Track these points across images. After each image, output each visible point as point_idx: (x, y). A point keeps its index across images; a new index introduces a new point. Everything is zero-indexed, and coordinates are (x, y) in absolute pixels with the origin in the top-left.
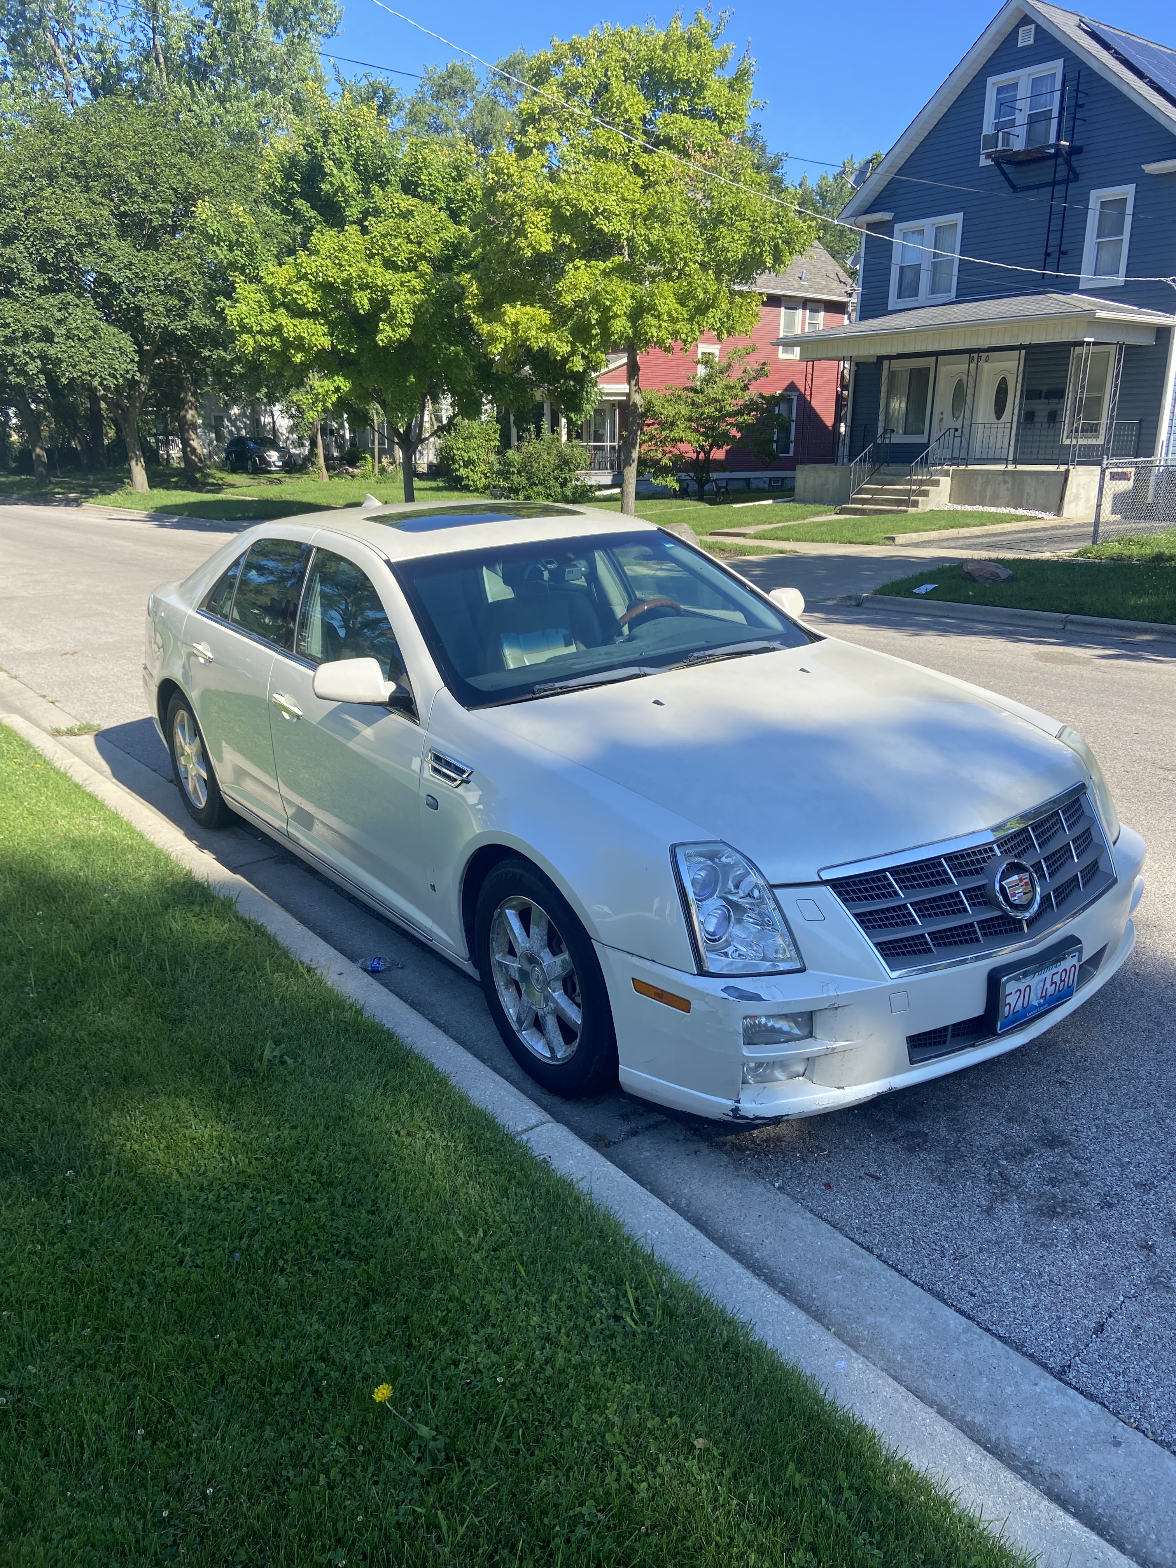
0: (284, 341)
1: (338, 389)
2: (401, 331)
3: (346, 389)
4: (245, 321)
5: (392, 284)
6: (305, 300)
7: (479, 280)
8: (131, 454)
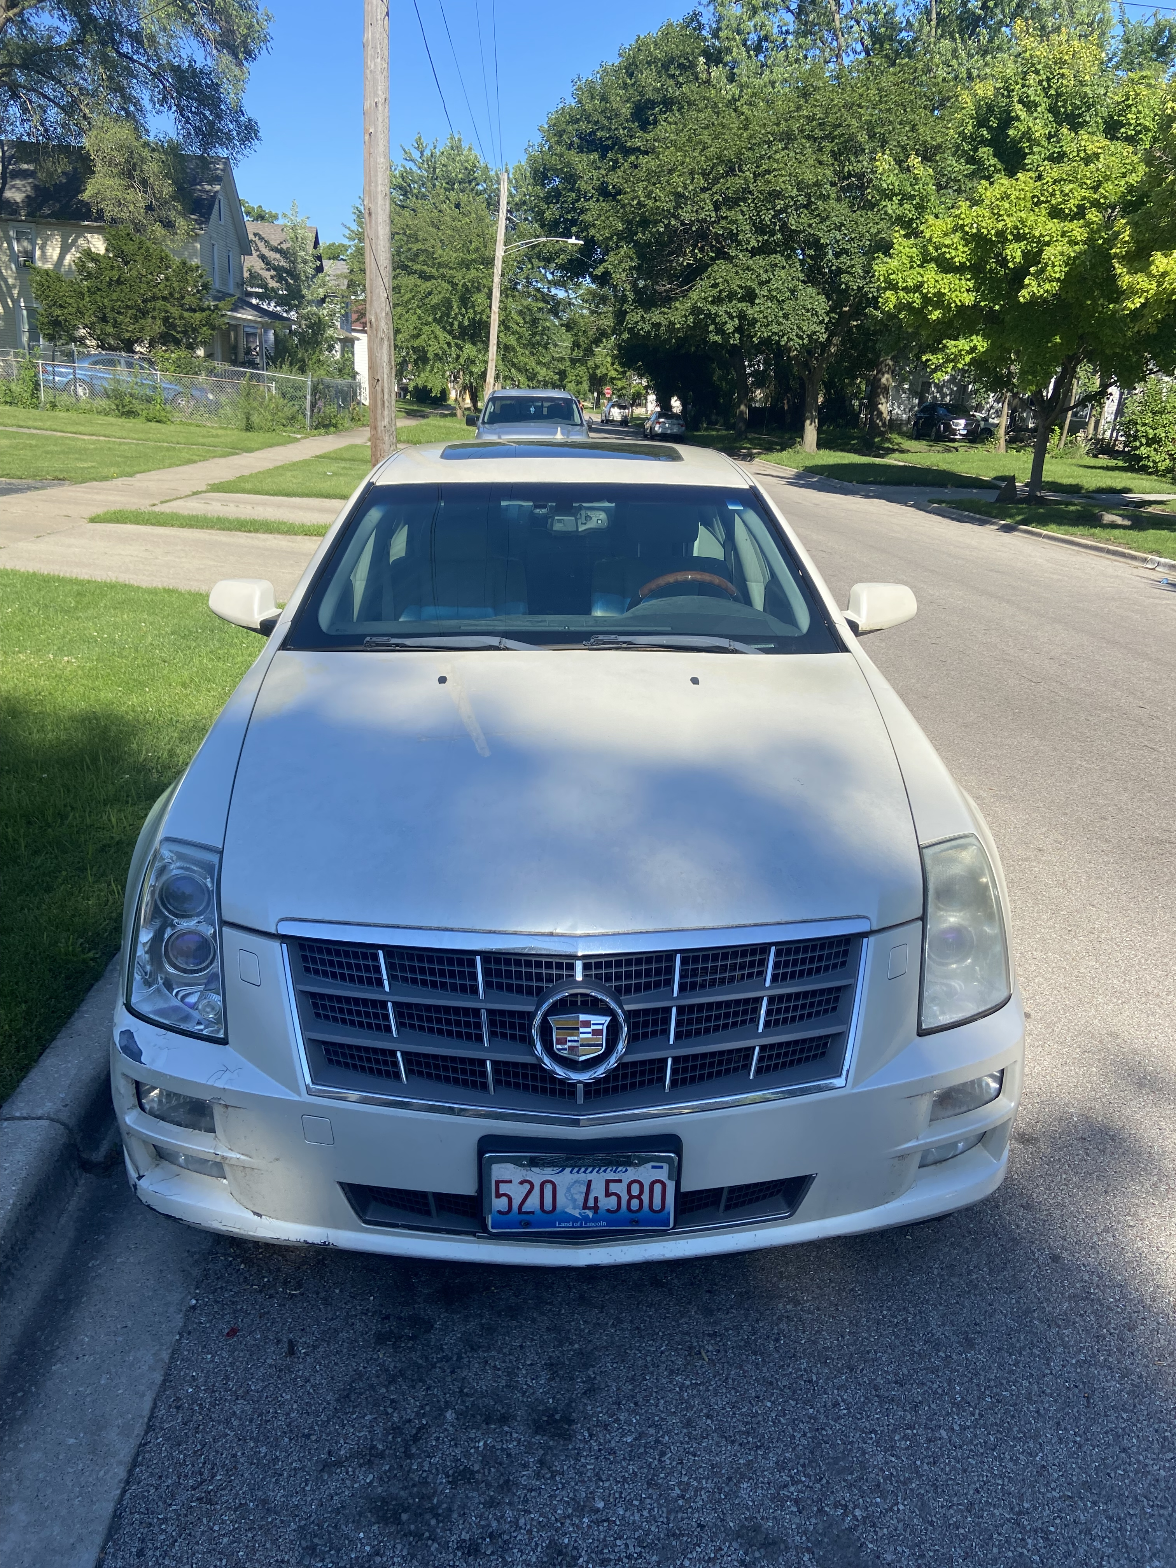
0: (925, 297)
1: (973, 349)
2: (1047, 286)
3: (982, 350)
4: (891, 277)
5: (1050, 235)
6: (954, 253)
7: (1134, 225)
8: (808, 414)
